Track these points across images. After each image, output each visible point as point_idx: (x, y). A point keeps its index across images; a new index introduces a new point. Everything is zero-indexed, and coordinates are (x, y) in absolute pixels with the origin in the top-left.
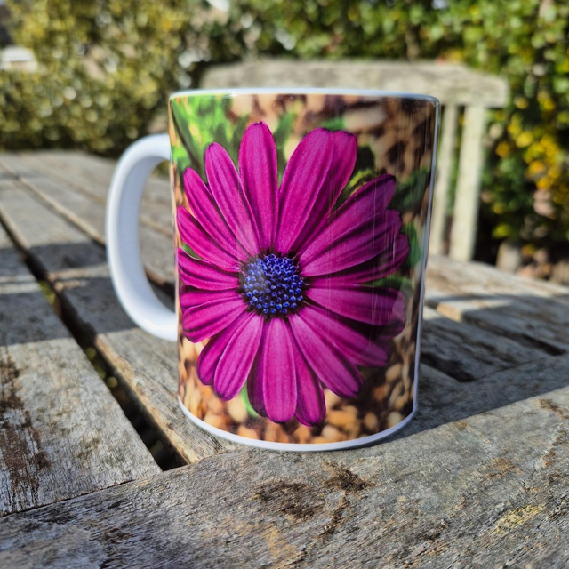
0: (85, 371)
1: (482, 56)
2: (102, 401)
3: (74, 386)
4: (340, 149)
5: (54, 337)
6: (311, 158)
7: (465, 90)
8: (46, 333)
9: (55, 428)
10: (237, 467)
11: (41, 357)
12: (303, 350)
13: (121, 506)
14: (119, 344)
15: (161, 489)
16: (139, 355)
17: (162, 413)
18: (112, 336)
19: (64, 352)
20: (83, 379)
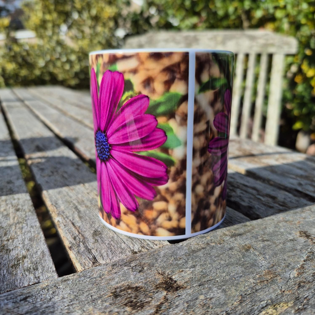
0: (30, 213)
1: (286, 26)
2: (34, 232)
3: (21, 222)
5: (18, 192)
7: (272, 45)
8: (14, 190)
9: (3, 249)
10: (103, 275)
11: (7, 205)
13: (28, 300)
14: (54, 197)
15: (54, 288)
16: (63, 203)
17: (68, 239)
18: (51, 191)
19: (21, 202)
20: (27, 218)
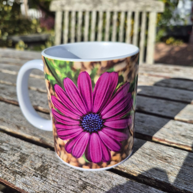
4: (113, 78)
6: (103, 82)
12: (103, 141)
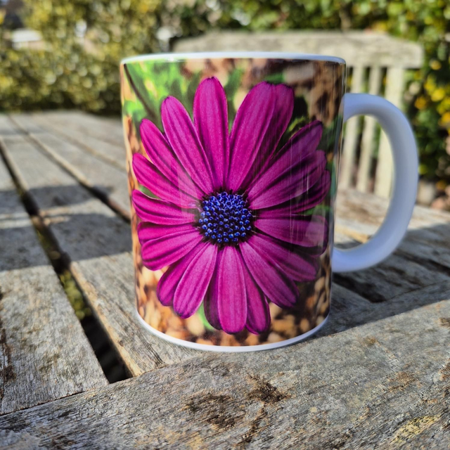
0: (57, 294)
1: (402, 27)
2: (67, 320)
3: (46, 307)
5: (36, 264)
7: (387, 54)
8: (30, 261)
9: (25, 344)
10: (173, 380)
11: (22, 282)
13: (70, 415)
14: (88, 270)
15: (106, 399)
16: (103, 280)
17: (116, 331)
18: (84, 263)
19: (42, 278)
20: (54, 301)
